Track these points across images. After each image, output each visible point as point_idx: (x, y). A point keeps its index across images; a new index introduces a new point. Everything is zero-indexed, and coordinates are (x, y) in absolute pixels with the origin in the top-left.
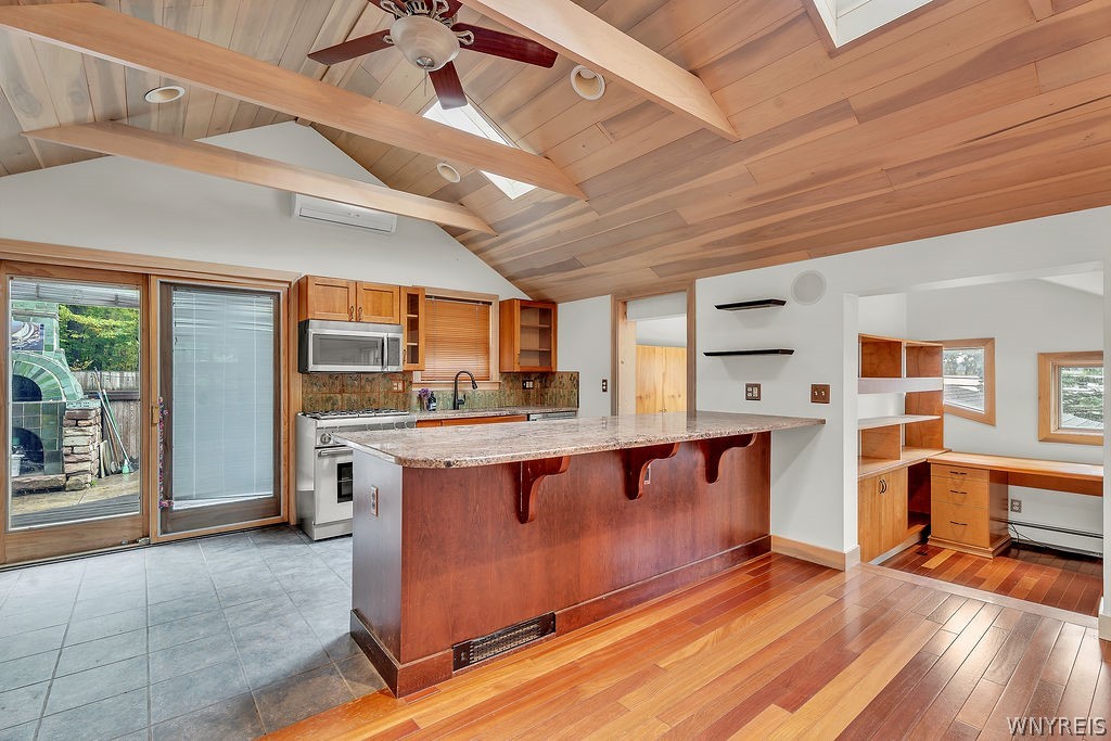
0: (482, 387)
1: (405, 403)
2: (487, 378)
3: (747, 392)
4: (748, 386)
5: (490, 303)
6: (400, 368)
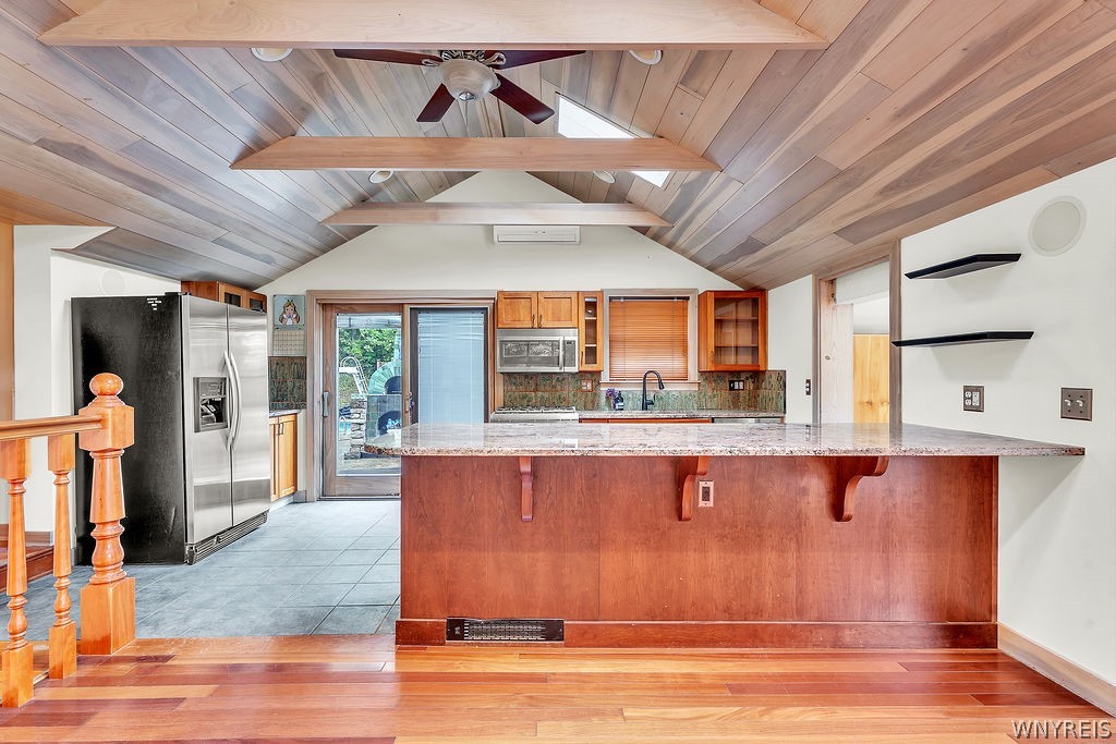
0: (673, 388)
1: (593, 402)
2: (685, 378)
3: (965, 398)
4: (966, 389)
5: (688, 298)
6: (575, 369)
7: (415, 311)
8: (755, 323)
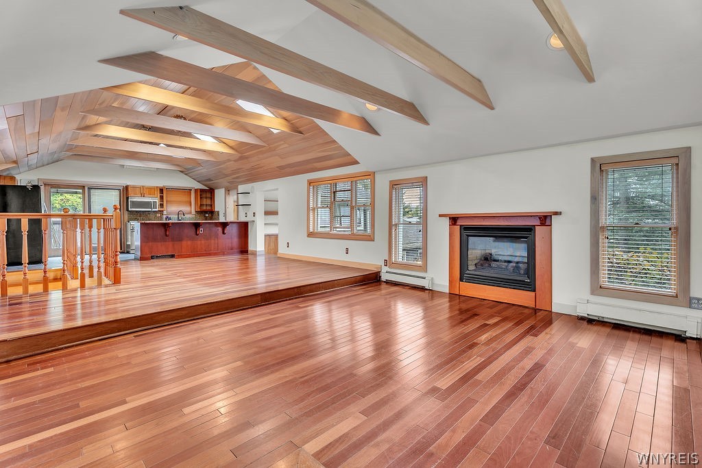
0: (187, 216)
2: (190, 213)
5: (192, 190)
6: (157, 210)
7: (90, 189)
8: (211, 198)
